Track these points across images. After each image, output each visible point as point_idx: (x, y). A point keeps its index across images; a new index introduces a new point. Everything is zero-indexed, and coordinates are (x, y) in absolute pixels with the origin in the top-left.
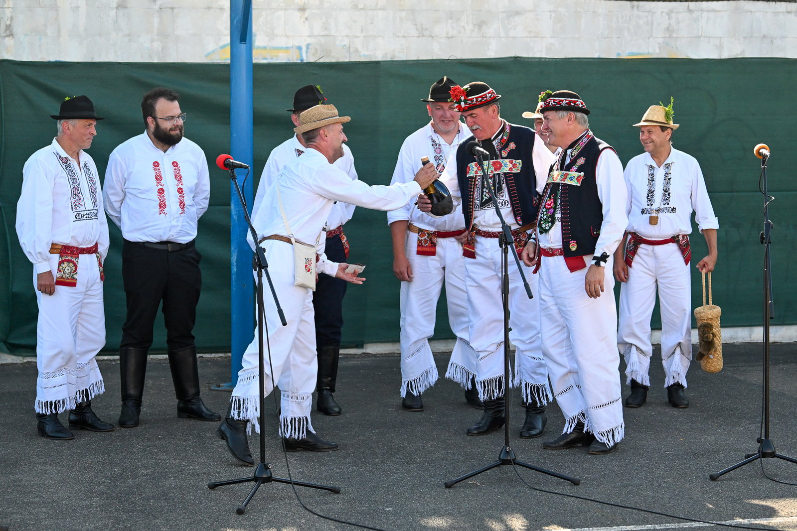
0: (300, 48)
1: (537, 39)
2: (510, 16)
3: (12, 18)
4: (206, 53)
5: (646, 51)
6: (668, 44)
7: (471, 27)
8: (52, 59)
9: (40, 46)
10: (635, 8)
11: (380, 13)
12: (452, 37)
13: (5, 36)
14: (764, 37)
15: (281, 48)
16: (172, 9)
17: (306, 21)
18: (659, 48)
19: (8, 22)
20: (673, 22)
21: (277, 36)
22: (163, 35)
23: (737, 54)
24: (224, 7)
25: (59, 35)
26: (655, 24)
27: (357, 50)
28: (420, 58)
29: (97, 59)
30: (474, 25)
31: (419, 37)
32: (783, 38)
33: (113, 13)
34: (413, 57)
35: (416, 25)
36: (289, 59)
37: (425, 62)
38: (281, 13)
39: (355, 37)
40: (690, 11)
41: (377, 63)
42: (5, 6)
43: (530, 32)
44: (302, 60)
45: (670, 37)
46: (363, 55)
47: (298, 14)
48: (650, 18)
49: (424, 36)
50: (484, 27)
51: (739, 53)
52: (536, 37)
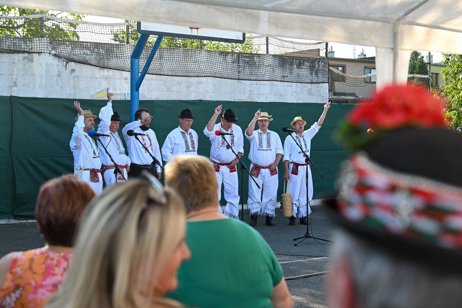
0: (125, 94)
1: (207, 93)
2: (198, 84)
3: (16, 79)
4: (90, 96)
5: (243, 99)
6: (250, 96)
7: (185, 88)
8: (32, 96)
9: (27, 91)
10: (239, 82)
11: (154, 81)
12: (179, 92)
13: (14, 86)
14: (281, 94)
15: (118, 94)
16: (78, 77)
17: (128, 84)
18: (247, 97)
19: (15, 81)
20: (252, 88)
21: (117, 89)
22: (75, 88)
23: (272, 101)
24: (97, 77)
25: (35, 87)
26: (246, 89)
27: (145, 96)
28: (167, 100)
29: (49, 97)
30: (186, 87)
31: (167, 91)
32: (286, 95)
33: (56, 78)
34: (165, 99)
35: (166, 86)
36: (121, 99)
37: (170, 101)
38: (118, 80)
39: (145, 90)
40: (257, 84)
41: (153, 101)
42: (14, 74)
43: (205, 90)
44: (126, 99)
45: (251, 94)
46: (148, 98)
47: (124, 81)
48: (244, 87)
49: (169, 91)
50: (189, 88)
51: (273, 100)
52: (207, 92)
